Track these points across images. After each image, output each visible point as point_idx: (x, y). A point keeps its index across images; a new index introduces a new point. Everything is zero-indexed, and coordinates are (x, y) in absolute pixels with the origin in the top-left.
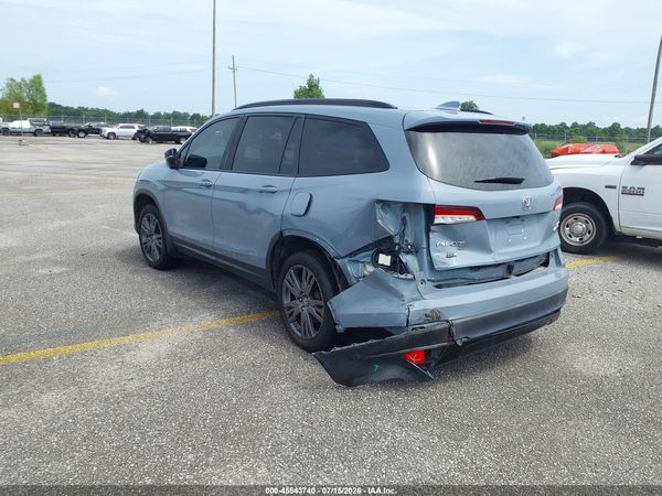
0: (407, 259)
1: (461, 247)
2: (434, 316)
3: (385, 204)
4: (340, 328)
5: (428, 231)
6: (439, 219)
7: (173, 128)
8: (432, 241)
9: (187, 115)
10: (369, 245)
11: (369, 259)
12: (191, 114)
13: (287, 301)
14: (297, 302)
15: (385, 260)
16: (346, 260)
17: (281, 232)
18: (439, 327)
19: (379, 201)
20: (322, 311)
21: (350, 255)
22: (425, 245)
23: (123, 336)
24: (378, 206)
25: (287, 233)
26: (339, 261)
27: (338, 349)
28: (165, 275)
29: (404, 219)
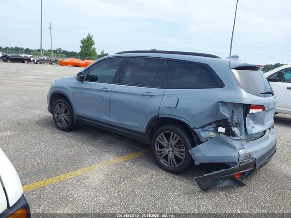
0: (235, 130)
1: (255, 123)
2: (248, 156)
3: (224, 103)
4: (197, 163)
5: (245, 116)
6: (251, 111)
7: (21, 55)
8: (247, 121)
9: (22, 49)
10: (212, 122)
11: (212, 129)
12: (25, 48)
13: (157, 149)
14: (165, 149)
15: (222, 130)
16: (200, 130)
17: (158, 115)
18: (250, 161)
19: (221, 102)
20: (184, 154)
21: (202, 127)
22: (243, 123)
23: (75, 170)
24: (220, 104)
25: (161, 116)
26: (195, 130)
27: (207, 175)
28: (70, 134)
29: (233, 111)
